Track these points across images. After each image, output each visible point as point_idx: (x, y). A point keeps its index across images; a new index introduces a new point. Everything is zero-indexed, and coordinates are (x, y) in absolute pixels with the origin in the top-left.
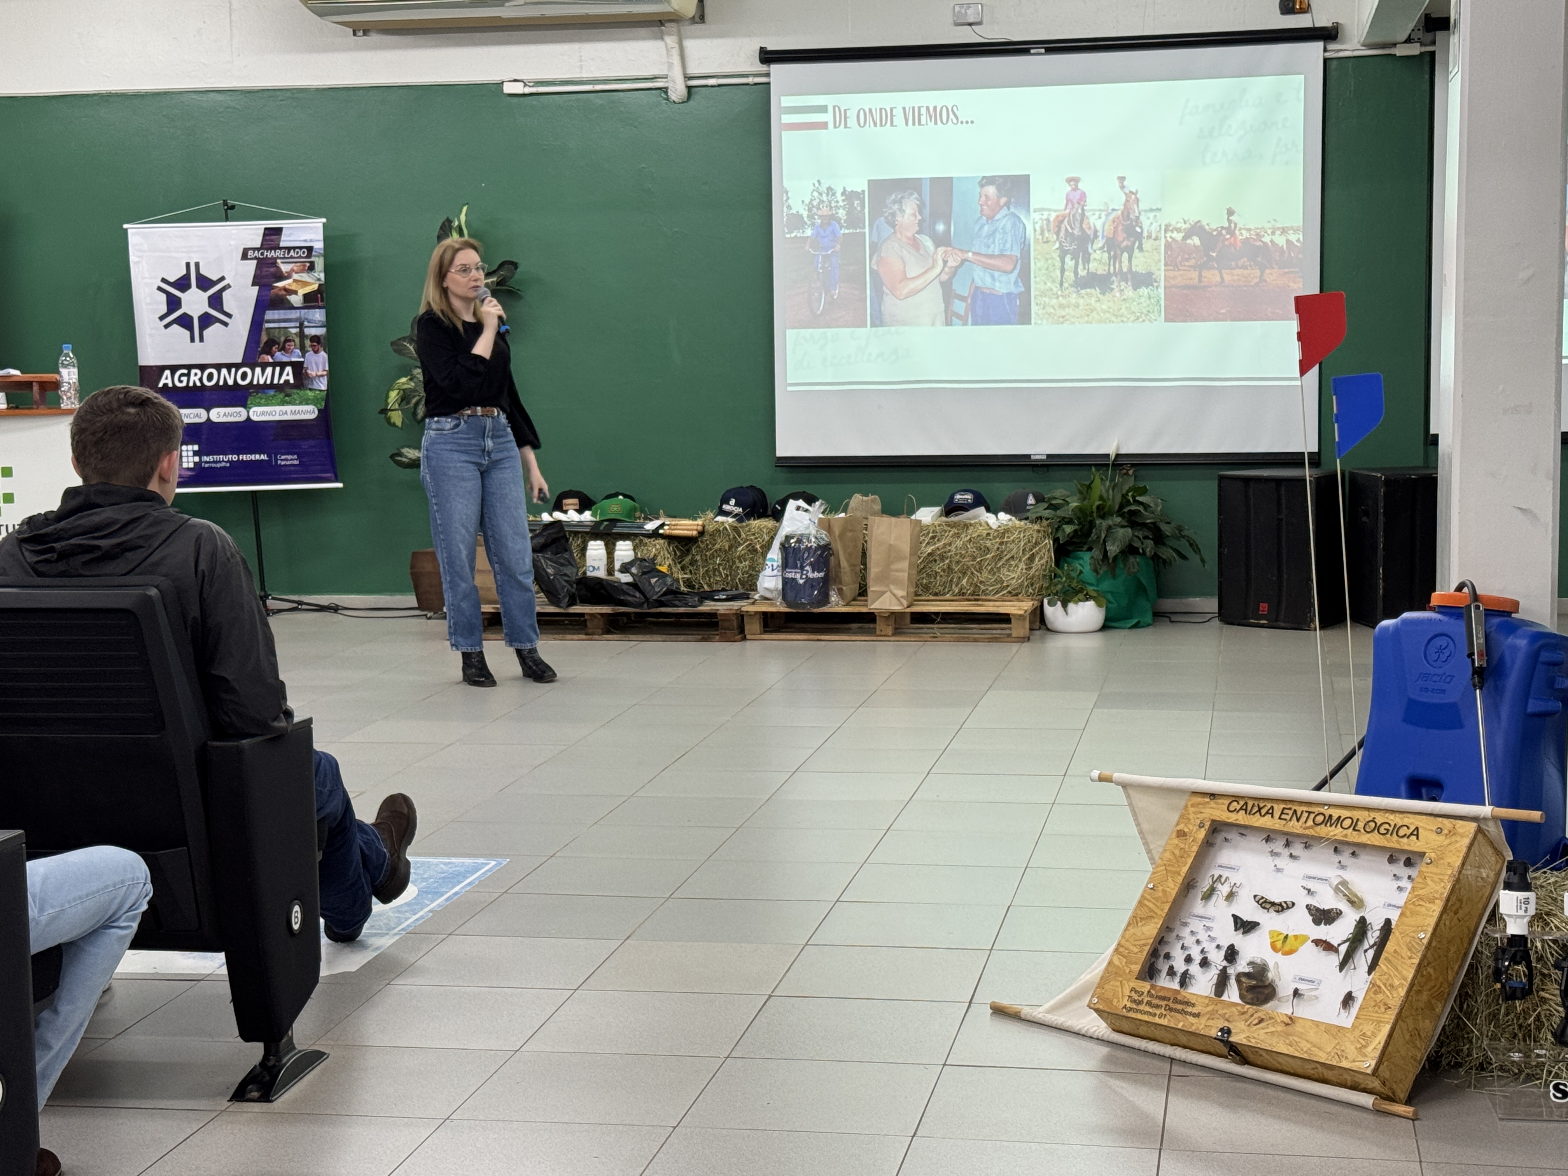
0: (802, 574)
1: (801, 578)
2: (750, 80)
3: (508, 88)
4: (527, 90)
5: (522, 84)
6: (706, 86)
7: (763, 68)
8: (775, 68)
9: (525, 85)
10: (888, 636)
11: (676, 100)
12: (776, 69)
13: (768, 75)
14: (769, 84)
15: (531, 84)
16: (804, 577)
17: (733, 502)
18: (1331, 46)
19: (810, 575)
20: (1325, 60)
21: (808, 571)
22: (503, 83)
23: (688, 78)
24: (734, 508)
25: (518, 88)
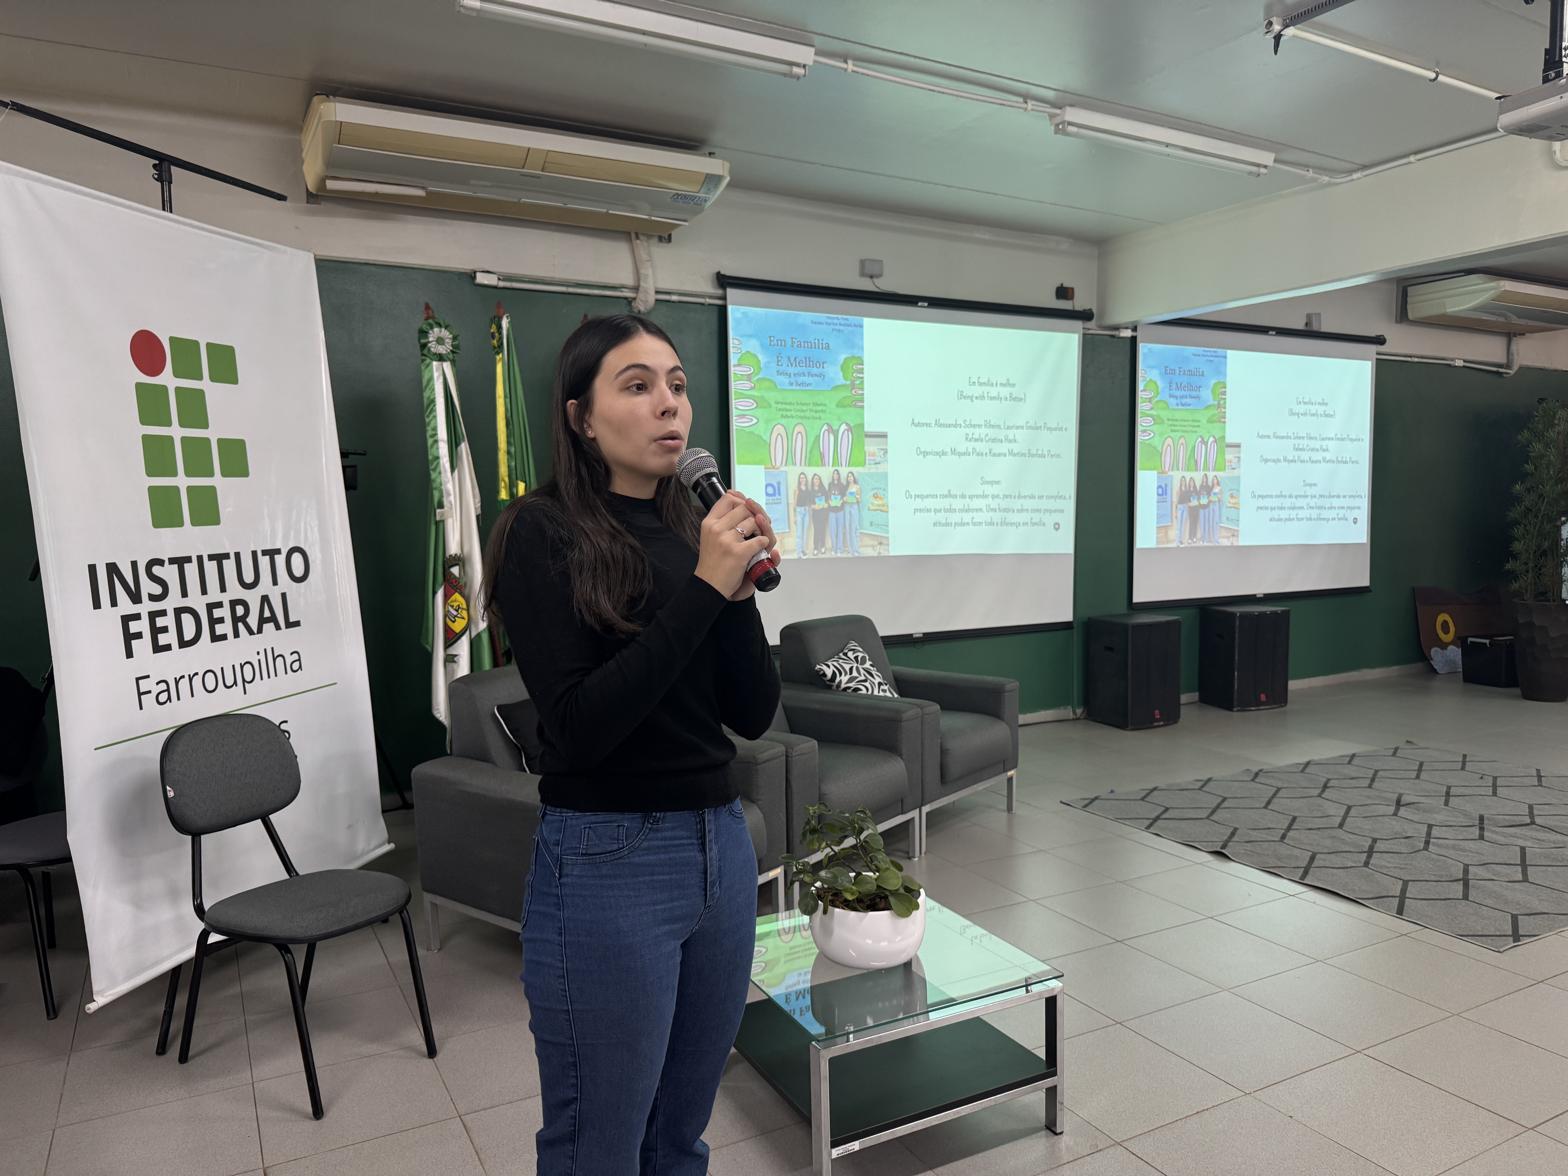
2: (706, 301)
3: (481, 279)
4: (502, 284)
5: (495, 277)
6: (669, 301)
7: (720, 291)
9: (499, 279)
11: (641, 309)
12: (731, 293)
13: (724, 298)
14: (725, 306)
15: (503, 278)
18: (1089, 325)
20: (1083, 335)
22: (475, 273)
23: (657, 292)
25: (491, 280)
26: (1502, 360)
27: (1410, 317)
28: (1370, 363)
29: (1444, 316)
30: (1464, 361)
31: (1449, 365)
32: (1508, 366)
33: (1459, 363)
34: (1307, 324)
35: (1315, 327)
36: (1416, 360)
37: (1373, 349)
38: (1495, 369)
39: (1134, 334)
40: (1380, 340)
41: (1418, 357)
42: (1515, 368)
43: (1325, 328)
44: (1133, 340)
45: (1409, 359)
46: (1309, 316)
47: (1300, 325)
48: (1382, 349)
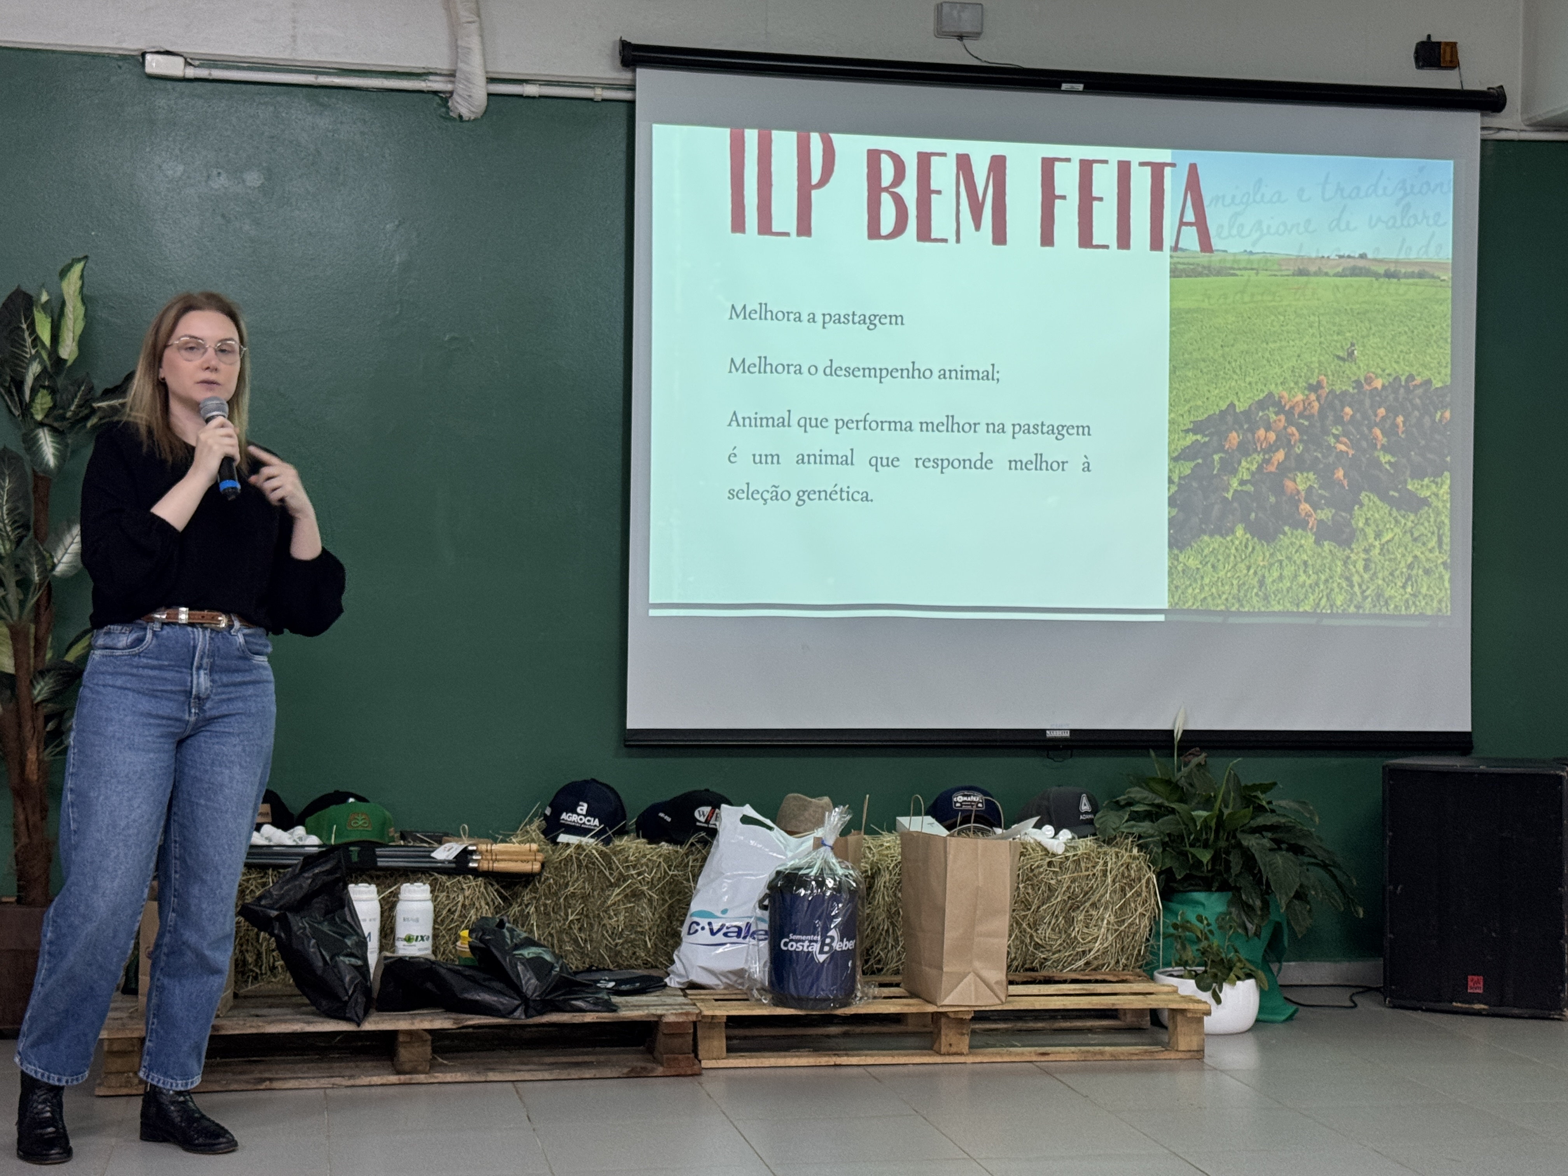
0: (823, 944)
1: (821, 952)
2: (599, 93)
3: (155, 65)
4: (191, 73)
5: (181, 60)
6: (520, 96)
7: (625, 76)
8: (644, 75)
9: (188, 64)
10: (961, 1054)
11: (466, 113)
12: (647, 76)
13: (632, 88)
14: (632, 103)
15: (197, 63)
16: (826, 949)
17: (583, 808)
18: (1497, 120)
19: (837, 946)
20: (1484, 141)
21: (832, 938)
22: (143, 54)
23: (492, 81)
24: (585, 820)
25: (174, 67)
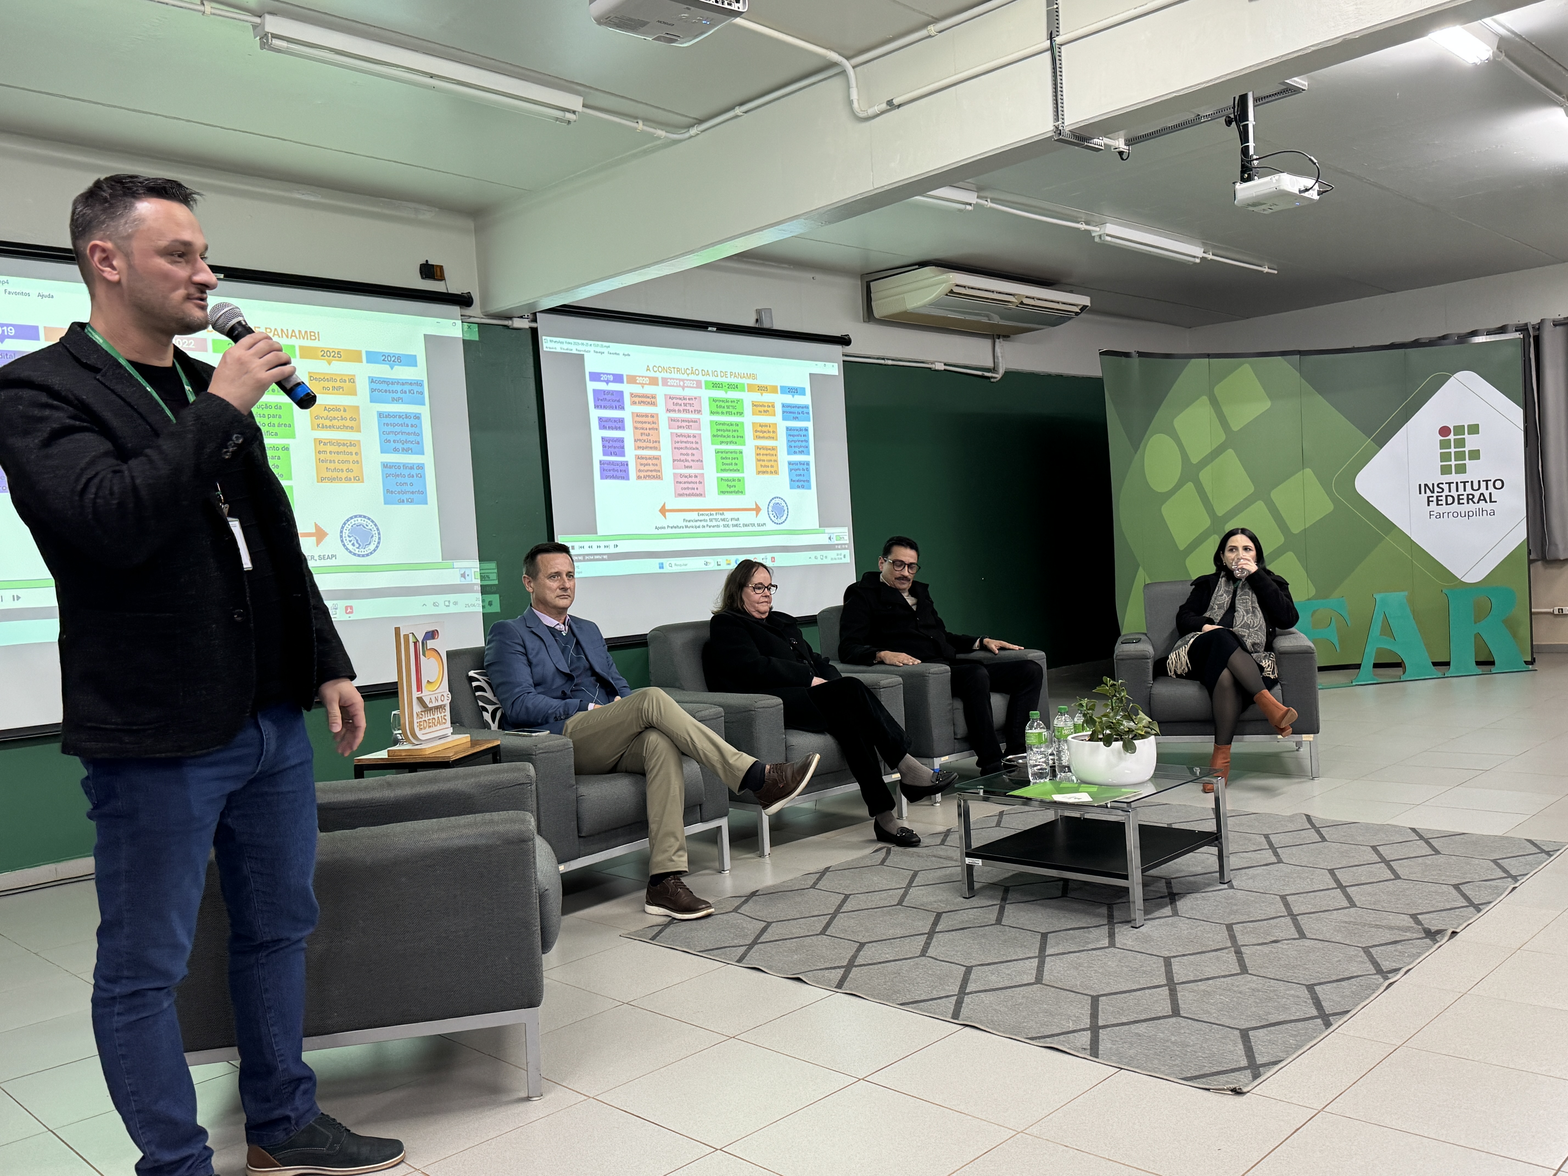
18: (469, 311)
20: (464, 323)
26: (989, 364)
27: (877, 313)
28: (836, 365)
29: (906, 314)
30: (945, 364)
31: (930, 368)
32: (994, 370)
33: (940, 367)
34: (757, 320)
35: (766, 325)
36: (890, 362)
37: (838, 349)
38: (980, 373)
39: (534, 325)
40: (844, 341)
41: (893, 360)
42: (1001, 371)
43: (778, 326)
44: (534, 332)
45: (882, 362)
46: (758, 312)
47: (750, 322)
48: (848, 349)
